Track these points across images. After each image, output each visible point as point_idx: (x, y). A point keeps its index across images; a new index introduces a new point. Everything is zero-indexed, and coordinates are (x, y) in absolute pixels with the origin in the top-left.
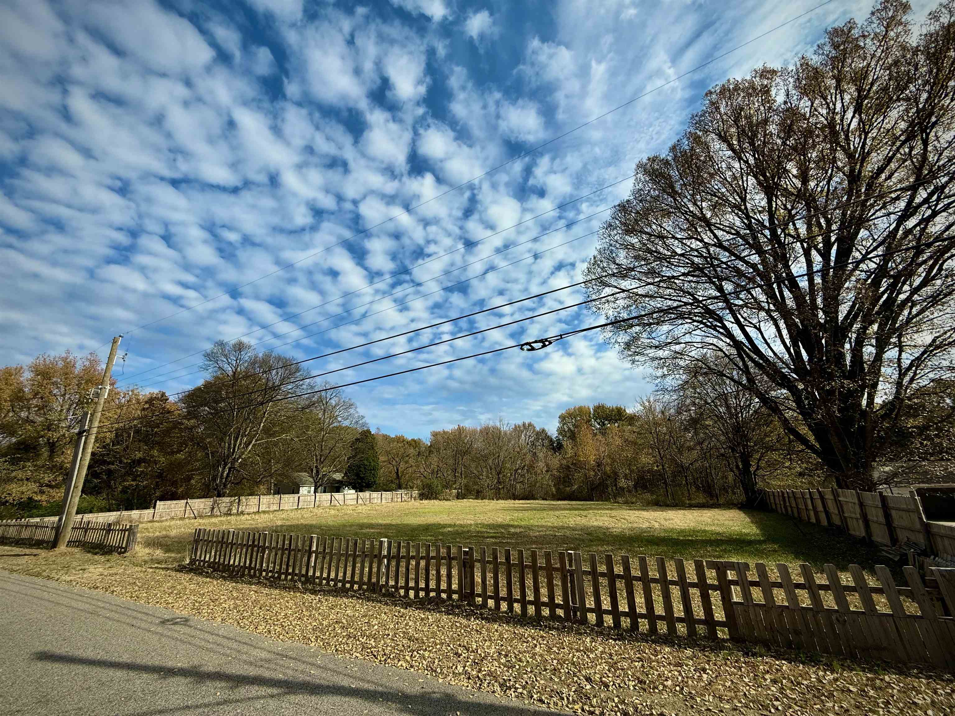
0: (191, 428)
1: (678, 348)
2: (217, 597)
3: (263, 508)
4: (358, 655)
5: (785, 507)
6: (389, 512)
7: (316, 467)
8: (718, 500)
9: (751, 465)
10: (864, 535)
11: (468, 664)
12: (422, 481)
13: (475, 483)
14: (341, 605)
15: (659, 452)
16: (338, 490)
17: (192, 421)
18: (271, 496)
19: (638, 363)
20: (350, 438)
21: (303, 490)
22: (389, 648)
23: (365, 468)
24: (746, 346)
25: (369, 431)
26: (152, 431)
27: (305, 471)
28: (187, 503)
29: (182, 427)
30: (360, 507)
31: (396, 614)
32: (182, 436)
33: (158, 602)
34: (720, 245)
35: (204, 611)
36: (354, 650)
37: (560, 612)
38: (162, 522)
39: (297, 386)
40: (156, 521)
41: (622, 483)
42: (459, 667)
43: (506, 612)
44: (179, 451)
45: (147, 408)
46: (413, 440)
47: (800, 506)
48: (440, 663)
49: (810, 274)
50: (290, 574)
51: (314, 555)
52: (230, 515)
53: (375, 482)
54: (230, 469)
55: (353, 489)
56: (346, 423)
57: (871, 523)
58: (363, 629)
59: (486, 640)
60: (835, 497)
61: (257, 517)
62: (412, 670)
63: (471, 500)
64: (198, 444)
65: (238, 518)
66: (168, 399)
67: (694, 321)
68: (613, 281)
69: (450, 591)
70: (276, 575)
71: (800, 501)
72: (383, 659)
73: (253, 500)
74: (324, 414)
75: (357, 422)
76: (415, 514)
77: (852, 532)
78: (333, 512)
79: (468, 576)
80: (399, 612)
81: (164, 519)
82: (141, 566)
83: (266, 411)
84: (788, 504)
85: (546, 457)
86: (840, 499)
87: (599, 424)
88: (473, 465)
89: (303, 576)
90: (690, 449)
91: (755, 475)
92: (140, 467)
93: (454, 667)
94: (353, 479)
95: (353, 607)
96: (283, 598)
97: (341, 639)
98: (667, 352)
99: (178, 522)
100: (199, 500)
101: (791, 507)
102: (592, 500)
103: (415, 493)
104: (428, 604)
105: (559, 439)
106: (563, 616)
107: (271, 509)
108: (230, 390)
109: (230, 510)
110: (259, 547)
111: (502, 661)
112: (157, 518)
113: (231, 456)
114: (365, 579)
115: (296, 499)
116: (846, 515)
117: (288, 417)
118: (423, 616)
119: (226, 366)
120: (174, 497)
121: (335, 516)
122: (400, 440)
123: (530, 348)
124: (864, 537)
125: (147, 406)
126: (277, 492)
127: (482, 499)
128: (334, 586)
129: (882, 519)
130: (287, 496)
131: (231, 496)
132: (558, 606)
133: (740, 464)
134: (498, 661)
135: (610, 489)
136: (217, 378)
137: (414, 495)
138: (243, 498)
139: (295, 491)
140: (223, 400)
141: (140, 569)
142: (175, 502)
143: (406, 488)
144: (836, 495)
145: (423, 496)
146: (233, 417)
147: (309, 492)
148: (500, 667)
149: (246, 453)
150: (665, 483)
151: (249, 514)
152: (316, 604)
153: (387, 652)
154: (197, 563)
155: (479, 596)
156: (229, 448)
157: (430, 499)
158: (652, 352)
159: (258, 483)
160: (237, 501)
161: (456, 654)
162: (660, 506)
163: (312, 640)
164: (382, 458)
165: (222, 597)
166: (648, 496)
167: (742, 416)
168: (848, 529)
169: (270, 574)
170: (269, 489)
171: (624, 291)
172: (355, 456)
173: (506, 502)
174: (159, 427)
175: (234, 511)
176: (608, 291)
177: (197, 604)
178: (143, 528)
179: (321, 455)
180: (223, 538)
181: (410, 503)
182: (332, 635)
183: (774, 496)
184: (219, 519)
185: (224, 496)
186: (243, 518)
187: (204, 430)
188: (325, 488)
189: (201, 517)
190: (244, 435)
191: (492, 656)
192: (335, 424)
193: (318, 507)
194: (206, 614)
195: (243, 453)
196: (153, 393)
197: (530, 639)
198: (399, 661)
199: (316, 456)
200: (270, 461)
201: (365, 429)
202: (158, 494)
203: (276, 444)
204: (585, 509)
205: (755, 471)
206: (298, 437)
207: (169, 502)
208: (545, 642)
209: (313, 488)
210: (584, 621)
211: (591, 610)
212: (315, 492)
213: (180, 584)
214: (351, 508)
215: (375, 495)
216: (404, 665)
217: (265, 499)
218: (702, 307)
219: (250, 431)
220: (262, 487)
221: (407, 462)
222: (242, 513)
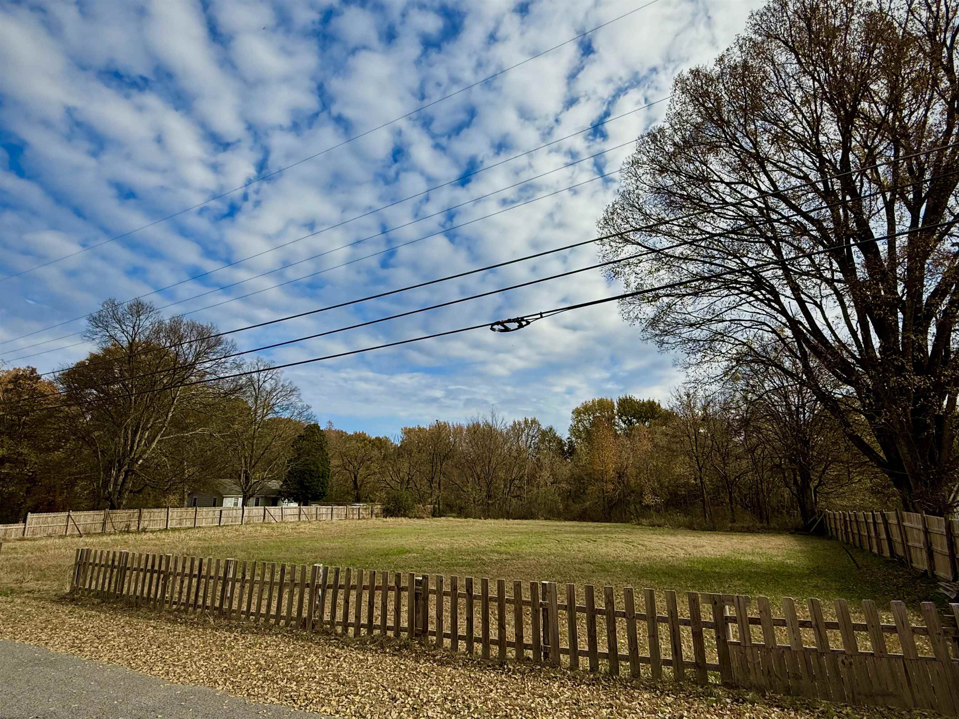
0: (74, 418)
1: (720, 327)
2: (103, 633)
3: (172, 524)
4: (273, 699)
5: (847, 533)
6: (340, 532)
7: (246, 472)
8: (768, 523)
9: (811, 479)
10: (926, 568)
11: (404, 709)
12: (387, 493)
13: (458, 497)
14: (261, 644)
15: (697, 460)
16: (274, 503)
17: (75, 408)
18: (183, 509)
19: (667, 346)
20: (292, 434)
21: (228, 502)
22: (313, 692)
23: (311, 475)
24: (804, 327)
25: (316, 426)
26: (20, 420)
27: (231, 477)
28: (69, 516)
29: (61, 415)
30: (303, 526)
31: (329, 654)
32: (60, 428)
33: (26, 639)
34: (777, 194)
35: (86, 649)
36: (270, 694)
37: (529, 653)
38: (35, 540)
39: (218, 365)
40: (28, 540)
41: (649, 499)
42: (393, 713)
43: (464, 654)
44: (57, 448)
45: (11, 390)
46: (377, 439)
47: (863, 533)
48: (372, 709)
49: (891, 237)
50: (199, 607)
51: (230, 583)
52: (128, 532)
53: (324, 493)
54: (127, 472)
55: (295, 501)
56: (286, 415)
57: (935, 553)
58: (285, 671)
59: (433, 685)
60: (898, 521)
61: (163, 536)
62: (337, 716)
63: (451, 519)
64: (84, 439)
65: (138, 537)
66: (40, 378)
67: (743, 292)
68: (637, 237)
69: (397, 629)
70: (183, 608)
71: (863, 527)
72: (304, 704)
73: (159, 514)
74: (256, 402)
75: (300, 414)
76: (374, 536)
77: (914, 565)
78: (265, 531)
79: (421, 611)
80: (333, 652)
81: (38, 536)
82: (6, 595)
83: (176, 396)
84: (849, 530)
85: (552, 464)
86: (905, 524)
87: (624, 422)
88: (456, 472)
89: (216, 609)
90: (738, 457)
91: (815, 492)
92: (4, 468)
93: (387, 713)
94: (295, 489)
95: (276, 646)
96: (189, 635)
97: (255, 682)
98: (705, 332)
99: (57, 541)
100: (85, 513)
101: (853, 534)
102: (609, 521)
103: (378, 508)
104: (370, 643)
105: (571, 442)
106: (531, 657)
107: (184, 526)
108: (126, 367)
109: (128, 526)
110: (160, 572)
111: (446, 706)
112: (28, 535)
113: (128, 456)
114: (295, 614)
115: (217, 513)
116: (910, 544)
117: (205, 406)
118: (362, 657)
119: (119, 334)
120: (51, 508)
121: (268, 536)
122: (360, 438)
123: (503, 328)
124: (926, 571)
125: (10, 386)
126: (194, 504)
127: (466, 518)
128: (255, 621)
129: (946, 551)
130: (205, 509)
131: (130, 508)
132: (527, 647)
133: (798, 478)
134: (441, 706)
135: (632, 507)
136: (107, 351)
137: (376, 511)
138: (145, 512)
139: (217, 502)
140: (115, 381)
141: (5, 598)
142: (52, 515)
143: (365, 502)
144: (900, 520)
145: (388, 512)
146: (131, 403)
147: (236, 504)
148: (442, 713)
149: (148, 452)
150: (703, 501)
151: (152, 532)
152: (230, 643)
153: (309, 696)
154: (80, 592)
155: (433, 634)
156: (125, 444)
157: (397, 516)
158: (686, 332)
159: (165, 493)
160: (137, 515)
161: (392, 699)
162: (694, 529)
163: (220, 683)
164: (335, 462)
165: (110, 633)
166: (681, 518)
167: (804, 417)
168: (911, 562)
169: (175, 607)
170: (182, 500)
171: (653, 251)
172: (298, 458)
173: (496, 521)
174: (28, 415)
175: (133, 528)
176: (630, 250)
177: (78, 642)
178: (9, 548)
179: (251, 457)
180: (113, 561)
181: (369, 522)
182: (243, 678)
183: (835, 518)
184: (113, 537)
185: (119, 508)
186: (145, 536)
187: (91, 419)
188: (257, 500)
189: (88, 534)
190: (144, 429)
191: (436, 702)
192: (270, 416)
193: (246, 524)
194: (88, 654)
195: (144, 452)
196: (19, 369)
197: (486, 683)
198: (323, 706)
199: (245, 457)
200: (182, 463)
201: (313, 423)
202: (30, 503)
203: (189, 441)
204: (597, 533)
205: (816, 488)
206: (219, 432)
207: (45, 515)
208: (504, 687)
209: (240, 500)
210: (556, 664)
211: (565, 651)
212: (244, 504)
213: (57, 617)
214: (290, 526)
215: (324, 509)
216: (328, 710)
217: (175, 513)
218: (750, 275)
219: (154, 423)
220: (171, 497)
221: (368, 468)
222: (144, 530)
